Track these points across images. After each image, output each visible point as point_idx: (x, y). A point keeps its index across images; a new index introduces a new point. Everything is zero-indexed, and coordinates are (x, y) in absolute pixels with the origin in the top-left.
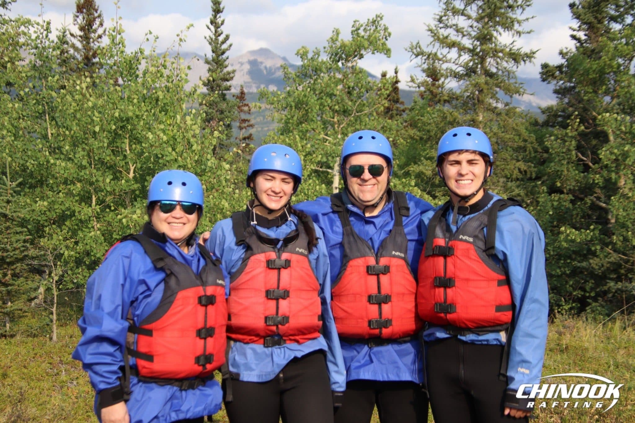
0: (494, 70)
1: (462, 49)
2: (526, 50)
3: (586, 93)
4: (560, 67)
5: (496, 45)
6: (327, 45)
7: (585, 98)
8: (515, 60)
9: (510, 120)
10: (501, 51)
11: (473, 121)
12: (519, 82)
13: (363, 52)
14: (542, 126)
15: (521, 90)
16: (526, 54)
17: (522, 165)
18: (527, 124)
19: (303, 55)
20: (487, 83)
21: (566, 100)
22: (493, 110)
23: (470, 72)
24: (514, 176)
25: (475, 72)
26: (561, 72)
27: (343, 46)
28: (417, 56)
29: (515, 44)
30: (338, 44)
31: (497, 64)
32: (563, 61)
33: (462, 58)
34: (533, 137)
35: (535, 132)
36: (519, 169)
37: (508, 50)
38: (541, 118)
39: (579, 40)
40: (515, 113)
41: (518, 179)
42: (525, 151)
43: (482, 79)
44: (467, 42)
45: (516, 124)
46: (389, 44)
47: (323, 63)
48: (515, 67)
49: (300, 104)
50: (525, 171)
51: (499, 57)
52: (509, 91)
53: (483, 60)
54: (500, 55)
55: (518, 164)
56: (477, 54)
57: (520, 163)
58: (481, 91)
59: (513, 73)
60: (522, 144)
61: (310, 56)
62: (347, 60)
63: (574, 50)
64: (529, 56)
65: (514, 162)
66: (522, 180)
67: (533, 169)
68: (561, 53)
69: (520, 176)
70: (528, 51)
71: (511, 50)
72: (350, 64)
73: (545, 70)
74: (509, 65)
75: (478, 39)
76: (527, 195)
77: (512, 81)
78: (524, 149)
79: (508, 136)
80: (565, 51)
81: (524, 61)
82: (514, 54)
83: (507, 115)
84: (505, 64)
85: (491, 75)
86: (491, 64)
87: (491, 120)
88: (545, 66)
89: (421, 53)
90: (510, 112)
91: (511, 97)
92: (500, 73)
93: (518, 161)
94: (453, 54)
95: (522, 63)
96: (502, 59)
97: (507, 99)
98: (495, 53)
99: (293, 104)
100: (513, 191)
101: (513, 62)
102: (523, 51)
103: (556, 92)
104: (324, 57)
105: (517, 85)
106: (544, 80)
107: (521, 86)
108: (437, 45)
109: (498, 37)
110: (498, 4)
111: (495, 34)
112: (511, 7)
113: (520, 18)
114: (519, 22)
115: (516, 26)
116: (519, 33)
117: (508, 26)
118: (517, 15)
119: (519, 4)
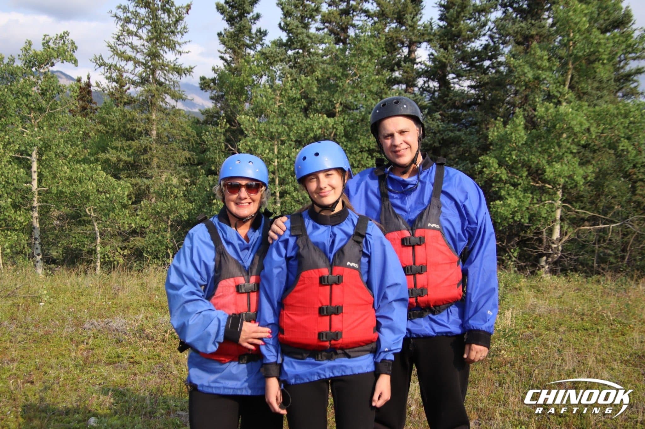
0: (163, 80)
1: (137, 63)
2: (186, 65)
3: (232, 100)
4: (213, 80)
5: (163, 61)
7: (231, 104)
8: (178, 73)
9: (177, 119)
10: (168, 66)
11: (148, 119)
12: (182, 89)
14: (203, 124)
15: (184, 96)
16: (186, 69)
17: (187, 155)
18: (190, 122)
20: (157, 90)
21: (219, 105)
22: (163, 111)
23: (144, 80)
24: (181, 162)
25: (148, 81)
26: (215, 84)
28: (100, 66)
29: (177, 60)
31: (165, 75)
32: (216, 75)
33: (137, 70)
34: (194, 133)
35: (196, 128)
36: (185, 157)
37: (172, 65)
38: (202, 118)
39: (226, 60)
40: (180, 114)
41: (184, 165)
42: (189, 143)
43: (154, 87)
44: (140, 58)
45: (181, 122)
48: (179, 78)
50: (189, 159)
51: (166, 70)
52: (174, 97)
53: (153, 72)
54: (167, 68)
55: (183, 153)
56: (149, 67)
57: (185, 152)
58: (153, 96)
59: (178, 82)
60: (186, 138)
63: (223, 68)
64: (190, 71)
65: (181, 151)
66: (187, 165)
67: (195, 157)
68: (214, 69)
69: (185, 162)
70: (188, 67)
71: (175, 65)
73: (203, 82)
74: (175, 77)
75: (149, 56)
76: (191, 176)
77: (177, 88)
78: (188, 141)
79: (175, 131)
80: (216, 68)
82: (177, 68)
83: (174, 115)
84: (170, 76)
85: (161, 84)
86: (159, 75)
87: (162, 119)
88: (203, 79)
89: (104, 64)
90: (176, 113)
91: (177, 101)
92: (167, 82)
93: (184, 150)
94: (130, 66)
95: (184, 75)
96: (168, 71)
98: (163, 66)
100: (181, 173)
102: (184, 67)
103: (212, 98)
105: (181, 92)
106: (202, 89)
107: (184, 93)
109: (164, 55)
110: (163, 30)
111: (162, 52)
112: (173, 32)
113: (180, 41)
114: (179, 44)
115: (177, 47)
116: (180, 52)
117: (172, 46)
118: (178, 38)
119: (179, 30)
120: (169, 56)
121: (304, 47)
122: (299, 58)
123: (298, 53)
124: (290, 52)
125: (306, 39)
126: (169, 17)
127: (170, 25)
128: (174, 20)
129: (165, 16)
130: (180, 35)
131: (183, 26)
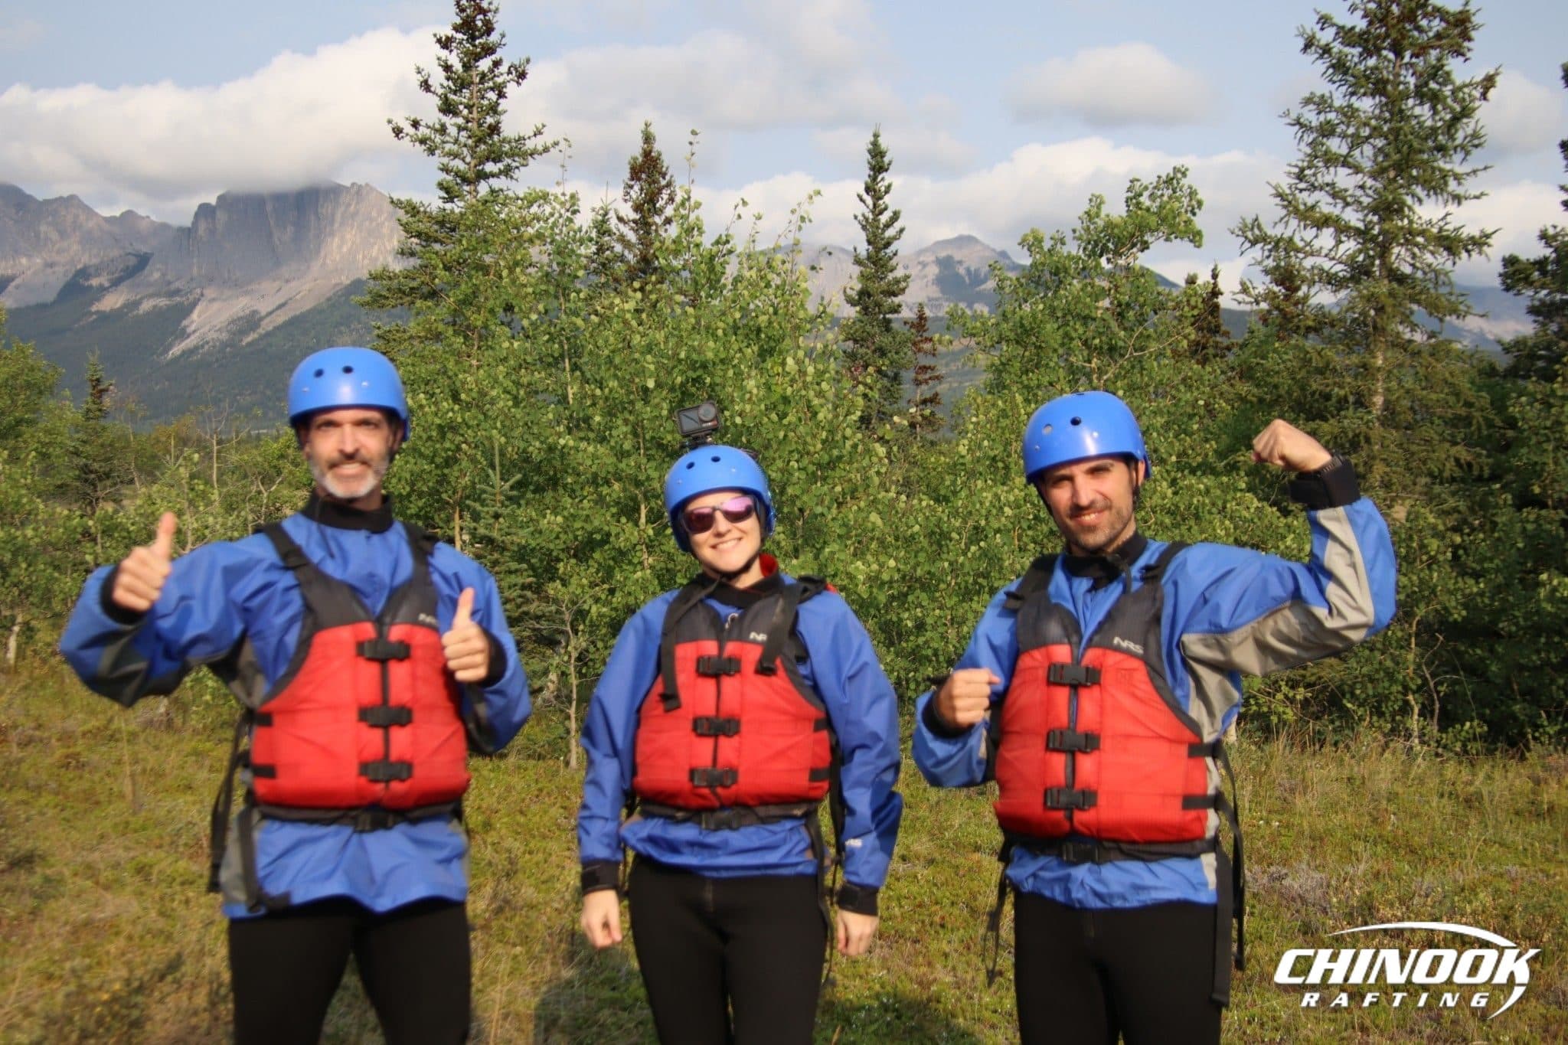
0: (1407, 270)
1: (1342, 230)
2: (1471, 230)
4: (1540, 264)
5: (1411, 222)
6: (1078, 226)
8: (1449, 249)
9: (1439, 366)
10: (1422, 233)
11: (1365, 366)
12: (1456, 291)
13: (1147, 237)
14: (1505, 377)
15: (1462, 307)
16: (1472, 238)
17: (1464, 455)
18: (1474, 373)
19: (1032, 243)
20: (1392, 294)
21: (1554, 327)
22: (1405, 346)
23: (1359, 272)
24: (1447, 474)
25: (1368, 273)
26: (1544, 273)
27: (1110, 225)
28: (1253, 243)
29: (1449, 219)
30: (1100, 223)
31: (1414, 256)
32: (1548, 252)
33: (1342, 248)
34: (1485, 398)
35: (1489, 388)
36: (1457, 460)
37: (1435, 230)
38: (1503, 362)
40: (1448, 352)
41: (1454, 480)
42: (1470, 424)
43: (1384, 287)
44: (1353, 217)
45: (1452, 374)
46: (1199, 221)
47: (1069, 257)
48: (1449, 264)
49: (1024, 333)
50: (1469, 465)
51: (1417, 245)
52: (1435, 308)
53: (1384, 251)
54: (1420, 239)
55: (1454, 451)
56: (1374, 239)
57: (1459, 448)
58: (1380, 310)
59: (1446, 274)
60: (1463, 412)
61: (1047, 245)
62: (1117, 253)
64: (1479, 242)
65: (1447, 445)
66: (1463, 480)
67: (1484, 460)
68: (1543, 236)
69: (1458, 473)
70: (1476, 233)
71: (1441, 230)
72: (1122, 262)
73: (1510, 269)
74: (1439, 260)
75: (1375, 211)
76: (1472, 510)
77: (1443, 290)
78: (1467, 421)
79: (1434, 396)
80: (1551, 232)
81: (1468, 251)
82: (1447, 238)
83: (1432, 355)
84: (1428, 258)
85: (1400, 279)
86: (1400, 257)
87: (1401, 366)
88: (1510, 261)
89: (1263, 239)
90: (1439, 350)
91: (1441, 320)
92: (1419, 274)
93: (1454, 443)
94: (1326, 239)
95: (1464, 255)
96: (1423, 248)
97: (1433, 324)
98: (1409, 236)
99: (1012, 336)
100: (1446, 501)
101: (1445, 253)
102: (1465, 233)
103: (1533, 311)
104: (1072, 248)
105: (1453, 298)
106: (1508, 288)
107: (1461, 299)
108: (1294, 223)
109: (1417, 207)
110: (1416, 144)
111: (1409, 200)
112: (1441, 149)
113: (1459, 169)
114: (1458, 178)
115: (1452, 185)
116: (1458, 199)
117: (1436, 184)
118: (1454, 164)
119: (1458, 142)
120: (1428, 211)
126: (1435, 112)
127: (1434, 130)
128: (1448, 117)
129: (1424, 111)
130: (1459, 156)
131: (1469, 131)
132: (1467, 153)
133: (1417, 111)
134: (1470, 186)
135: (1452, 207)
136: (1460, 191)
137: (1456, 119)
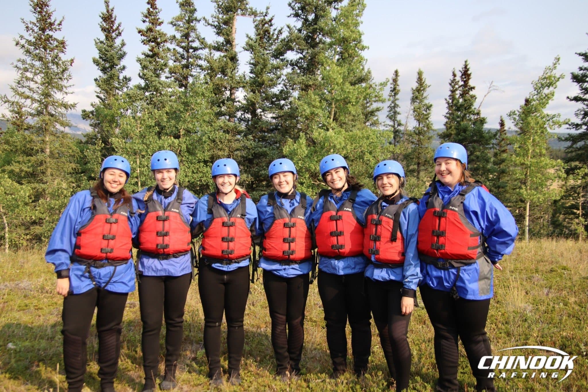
0: (54, 113)
2: (71, 102)
3: (106, 126)
4: (92, 112)
5: (53, 99)
7: (106, 129)
8: (65, 107)
9: (65, 141)
10: (57, 102)
11: (43, 140)
12: (68, 119)
14: (85, 144)
16: (71, 105)
17: (74, 166)
18: (75, 143)
20: (49, 120)
21: (97, 130)
22: (55, 135)
23: (39, 113)
25: (42, 113)
26: (93, 115)
29: (64, 99)
31: (55, 109)
32: (93, 109)
33: (34, 105)
34: (78, 150)
35: (80, 147)
37: (61, 102)
38: (84, 140)
39: (101, 98)
40: (67, 137)
41: (71, 173)
43: (47, 117)
45: (68, 143)
48: (65, 111)
50: (75, 169)
51: (56, 106)
52: (63, 124)
53: (46, 107)
54: (57, 104)
55: (71, 165)
58: (47, 124)
60: (73, 154)
63: (99, 103)
64: (73, 106)
65: (68, 163)
66: (73, 173)
67: (79, 167)
68: (92, 105)
69: (72, 171)
70: (73, 104)
73: (84, 113)
74: (63, 110)
75: (43, 95)
77: (65, 119)
78: (74, 156)
79: (64, 149)
80: (94, 104)
82: (64, 104)
83: (62, 137)
84: (59, 110)
85: (52, 115)
86: (51, 109)
87: (54, 140)
88: (84, 111)
90: (64, 136)
91: (65, 128)
92: (57, 114)
93: (71, 163)
95: (70, 109)
96: (58, 106)
97: (62, 128)
98: (53, 103)
102: (69, 103)
103: (91, 125)
105: (67, 121)
106: (84, 119)
107: (69, 122)
109: (55, 95)
110: (53, 77)
111: (52, 93)
112: (61, 78)
113: (66, 85)
114: (66, 87)
115: (64, 89)
116: (66, 93)
117: (60, 89)
118: (64, 83)
119: (65, 77)
120: (58, 96)
121: (157, 90)
122: (153, 98)
123: (153, 94)
124: (147, 94)
125: (158, 85)
126: (58, 68)
127: (58, 73)
128: (61, 70)
129: (55, 67)
130: (66, 81)
131: (68, 74)
132: (68, 80)
133: (52, 67)
134: (69, 90)
135: (65, 95)
136: (67, 91)
137: (64, 71)
